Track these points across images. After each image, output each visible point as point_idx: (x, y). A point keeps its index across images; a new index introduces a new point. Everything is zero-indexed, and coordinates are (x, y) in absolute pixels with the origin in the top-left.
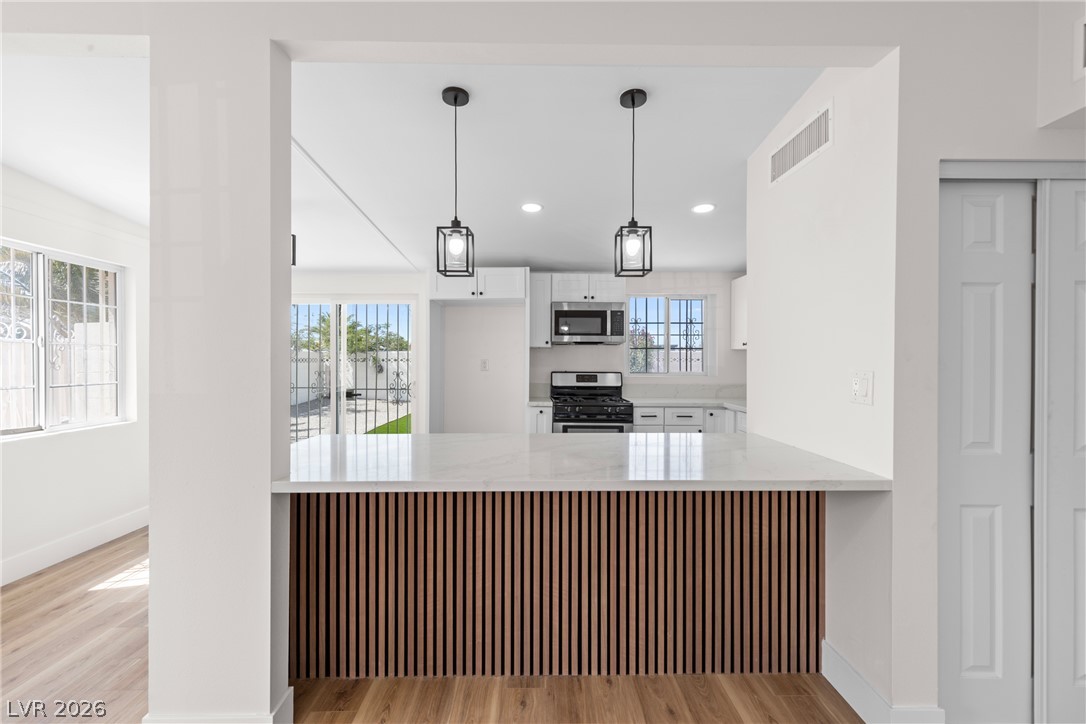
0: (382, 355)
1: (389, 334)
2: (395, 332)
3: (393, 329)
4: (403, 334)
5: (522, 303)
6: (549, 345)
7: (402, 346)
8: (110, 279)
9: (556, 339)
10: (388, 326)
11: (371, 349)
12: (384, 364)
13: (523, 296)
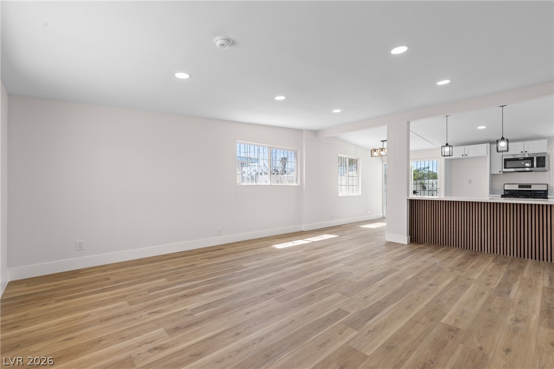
0: (426, 181)
1: (429, 172)
2: (432, 170)
3: (431, 169)
4: (435, 171)
5: (485, 157)
6: (501, 173)
7: (435, 177)
8: (356, 161)
9: (504, 170)
10: (428, 168)
11: (420, 179)
12: (426, 186)
13: (486, 154)
